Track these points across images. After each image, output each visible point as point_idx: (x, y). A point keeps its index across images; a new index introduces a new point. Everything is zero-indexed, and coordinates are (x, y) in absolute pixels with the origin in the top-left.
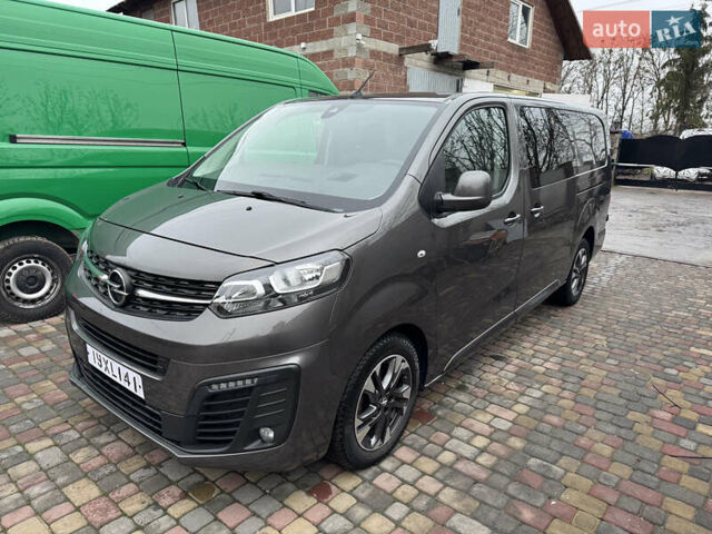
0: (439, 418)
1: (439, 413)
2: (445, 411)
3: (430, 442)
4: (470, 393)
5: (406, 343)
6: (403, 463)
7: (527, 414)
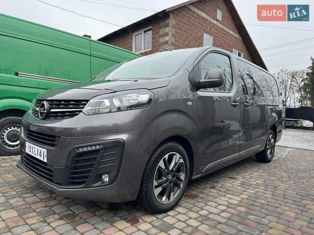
0: (200, 197)
1: (201, 196)
2: (203, 195)
3: (195, 206)
4: (218, 190)
5: (181, 148)
6: (180, 213)
7: (247, 199)
